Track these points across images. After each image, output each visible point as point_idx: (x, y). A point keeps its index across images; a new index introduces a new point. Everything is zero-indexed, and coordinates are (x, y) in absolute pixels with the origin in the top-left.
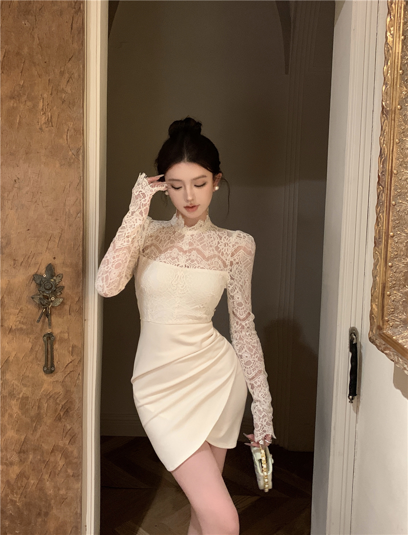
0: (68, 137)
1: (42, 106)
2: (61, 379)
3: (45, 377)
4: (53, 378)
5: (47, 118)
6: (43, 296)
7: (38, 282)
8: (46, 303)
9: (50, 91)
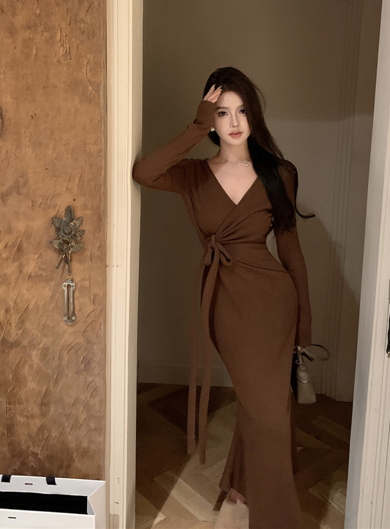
0: (88, 71)
1: (59, 36)
2: (82, 329)
3: (66, 326)
4: (73, 328)
5: (65, 50)
6: (63, 240)
7: (57, 225)
8: (65, 249)
9: (69, 21)
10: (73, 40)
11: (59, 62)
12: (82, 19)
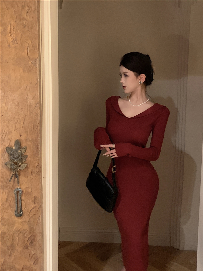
0: (28, 51)
1: (9, 30)
2: (27, 220)
3: (16, 219)
4: (21, 219)
5: (13, 38)
6: (14, 162)
7: (10, 152)
8: (15, 168)
9: (15, 19)
10: (19, 31)
11: (9, 46)
12: (24, 18)
